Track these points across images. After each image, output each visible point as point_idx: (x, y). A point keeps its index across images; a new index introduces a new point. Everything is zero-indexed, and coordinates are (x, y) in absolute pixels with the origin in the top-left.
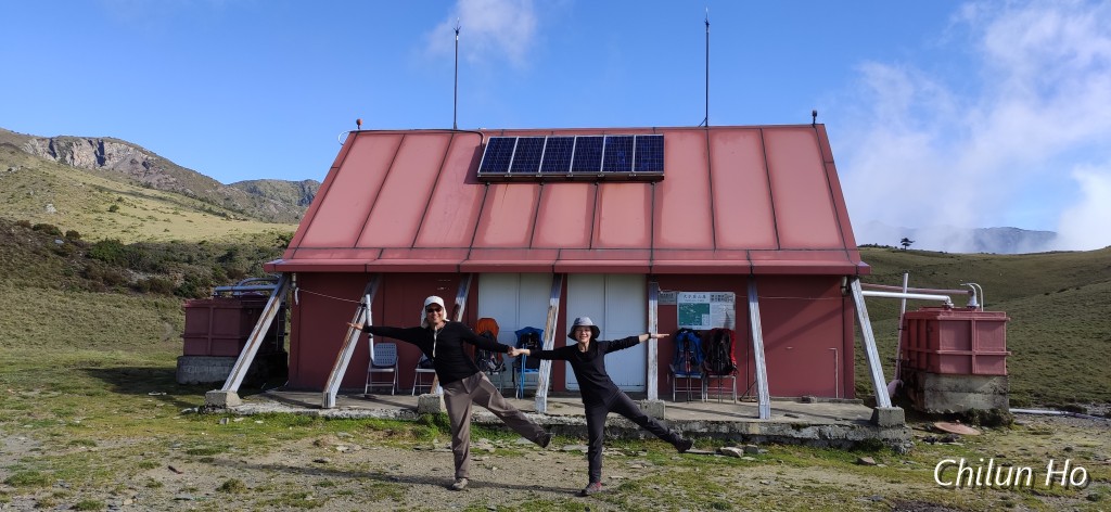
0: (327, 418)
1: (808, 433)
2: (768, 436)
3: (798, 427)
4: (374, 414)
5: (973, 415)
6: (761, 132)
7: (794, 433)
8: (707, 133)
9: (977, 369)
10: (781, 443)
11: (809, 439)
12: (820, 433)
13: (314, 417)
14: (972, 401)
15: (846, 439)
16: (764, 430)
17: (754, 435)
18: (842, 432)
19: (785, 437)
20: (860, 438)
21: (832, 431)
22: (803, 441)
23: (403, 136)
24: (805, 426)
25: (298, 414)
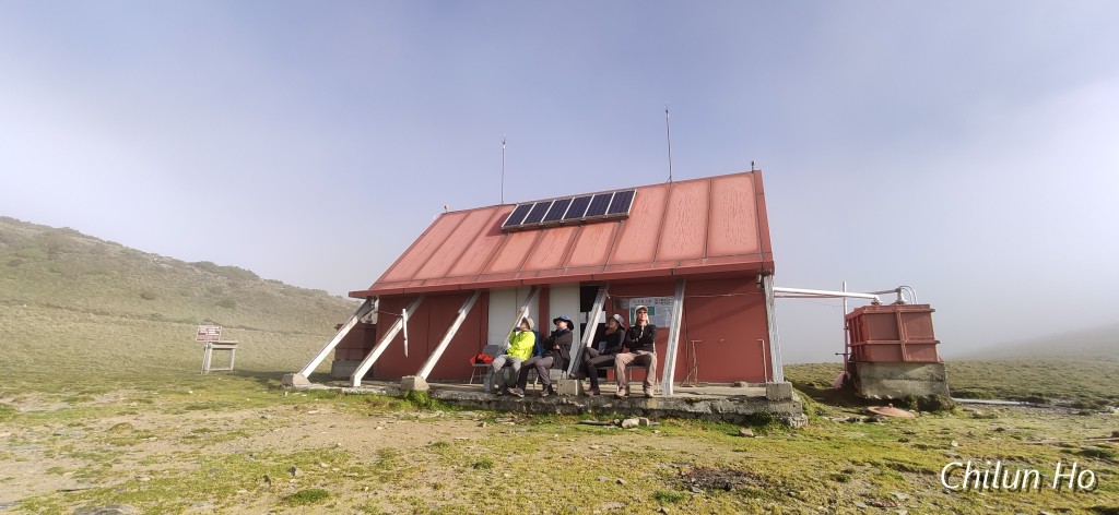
0: (346, 394)
1: (700, 407)
2: (665, 411)
3: (690, 402)
4: (375, 391)
5: (911, 400)
6: (711, 182)
7: (687, 408)
8: (669, 187)
9: (908, 358)
10: (676, 417)
11: (702, 414)
12: (712, 407)
13: (339, 392)
14: (909, 387)
15: (737, 413)
16: (661, 403)
17: (652, 410)
18: (732, 406)
19: (681, 411)
20: (750, 411)
21: (723, 406)
22: (697, 415)
23: (468, 212)
24: (698, 401)
25: (330, 390)
